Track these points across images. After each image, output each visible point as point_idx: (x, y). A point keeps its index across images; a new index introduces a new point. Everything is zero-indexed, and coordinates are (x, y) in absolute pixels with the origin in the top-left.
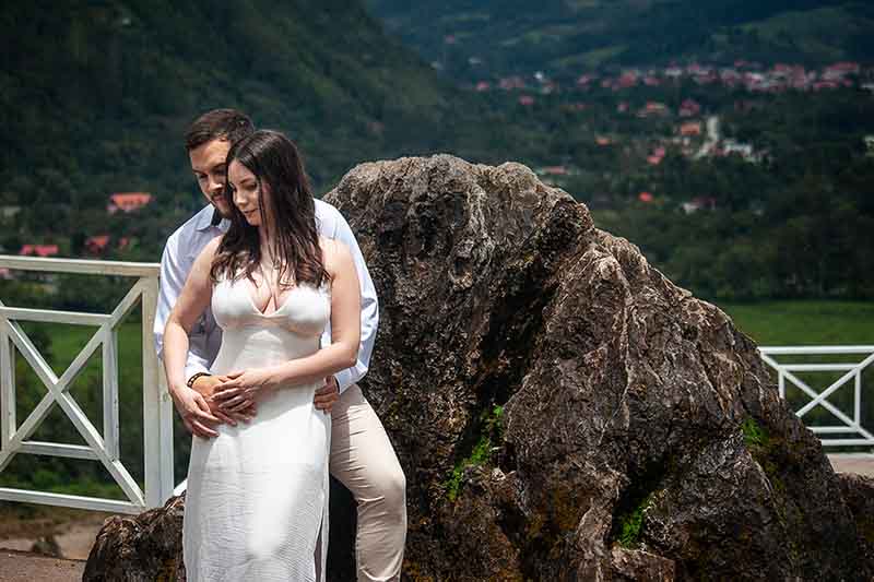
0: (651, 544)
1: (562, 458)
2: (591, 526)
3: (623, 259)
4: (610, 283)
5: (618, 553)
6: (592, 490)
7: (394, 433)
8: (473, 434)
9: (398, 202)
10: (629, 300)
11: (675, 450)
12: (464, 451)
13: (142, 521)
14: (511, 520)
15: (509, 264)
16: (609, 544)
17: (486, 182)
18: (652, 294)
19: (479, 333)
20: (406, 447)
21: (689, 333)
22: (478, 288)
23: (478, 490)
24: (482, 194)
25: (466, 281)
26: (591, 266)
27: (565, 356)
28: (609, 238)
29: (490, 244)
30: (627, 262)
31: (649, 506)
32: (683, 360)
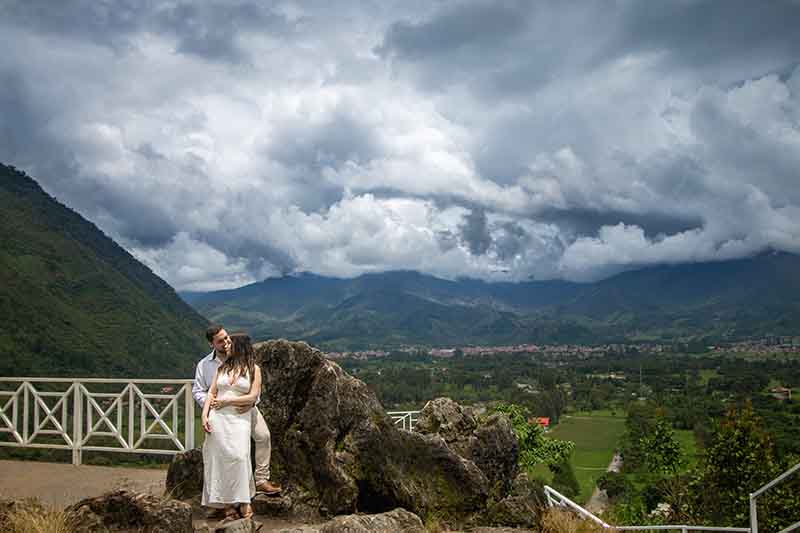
0: (347, 451)
1: (319, 426)
2: (330, 446)
3: (334, 367)
4: (332, 374)
5: (338, 454)
6: (330, 435)
7: (267, 421)
8: (291, 420)
9: (268, 353)
10: (338, 379)
11: (353, 423)
12: (288, 426)
13: (187, 454)
14: (303, 445)
15: (301, 370)
16: (334, 452)
17: (294, 346)
18: (342, 377)
19: (293, 390)
20: (271, 426)
21: (355, 388)
22: (292, 377)
23: (293, 437)
24: (293, 350)
25: (289, 375)
26: (326, 370)
27: (319, 396)
28: (330, 362)
29: (296, 364)
30: (337, 370)
31: (346, 440)
32: (354, 396)
